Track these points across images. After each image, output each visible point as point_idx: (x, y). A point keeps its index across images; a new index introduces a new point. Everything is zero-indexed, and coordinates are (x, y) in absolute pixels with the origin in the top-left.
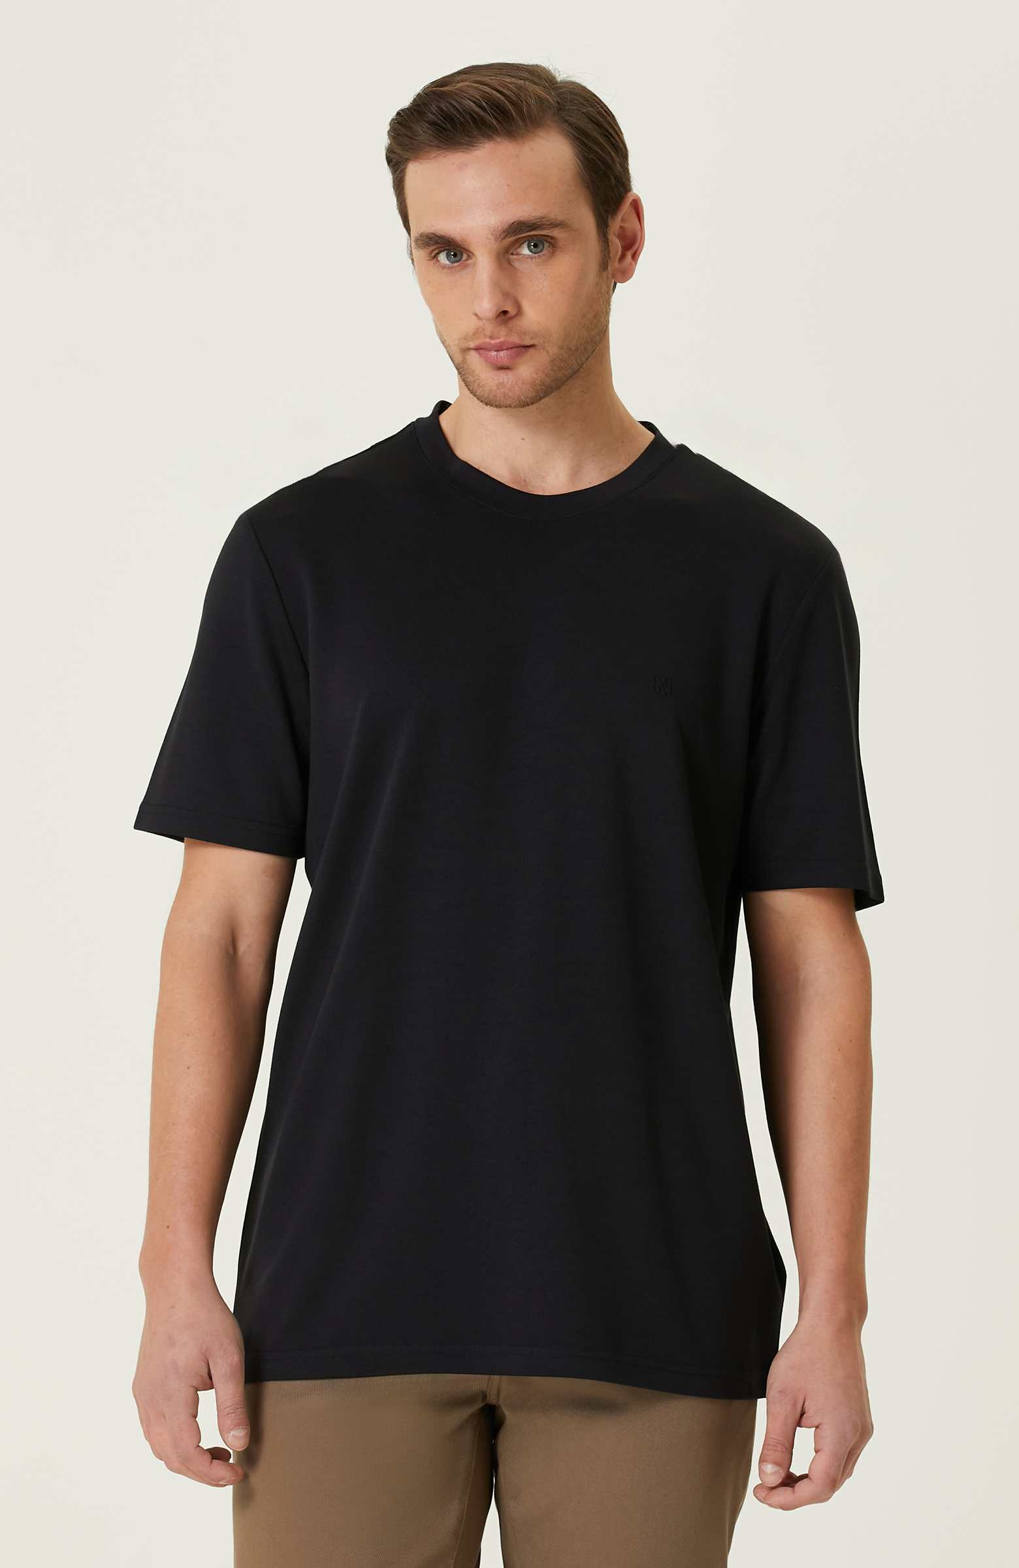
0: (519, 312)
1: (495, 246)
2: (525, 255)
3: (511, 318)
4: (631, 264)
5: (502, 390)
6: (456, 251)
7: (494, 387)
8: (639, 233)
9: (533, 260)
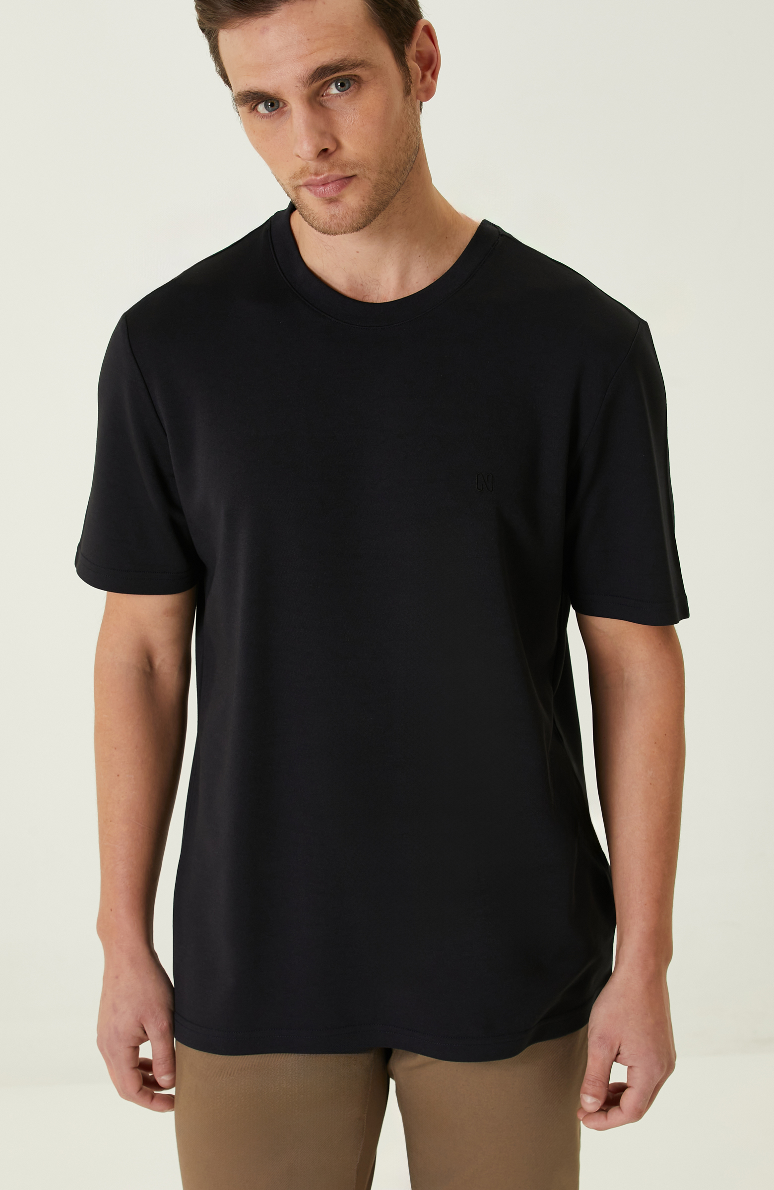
0: (338, 145)
1: (305, 91)
2: (335, 94)
3: (331, 154)
4: (432, 83)
5: (335, 221)
6: (272, 101)
7: (328, 219)
8: (436, 56)
9: (342, 97)
